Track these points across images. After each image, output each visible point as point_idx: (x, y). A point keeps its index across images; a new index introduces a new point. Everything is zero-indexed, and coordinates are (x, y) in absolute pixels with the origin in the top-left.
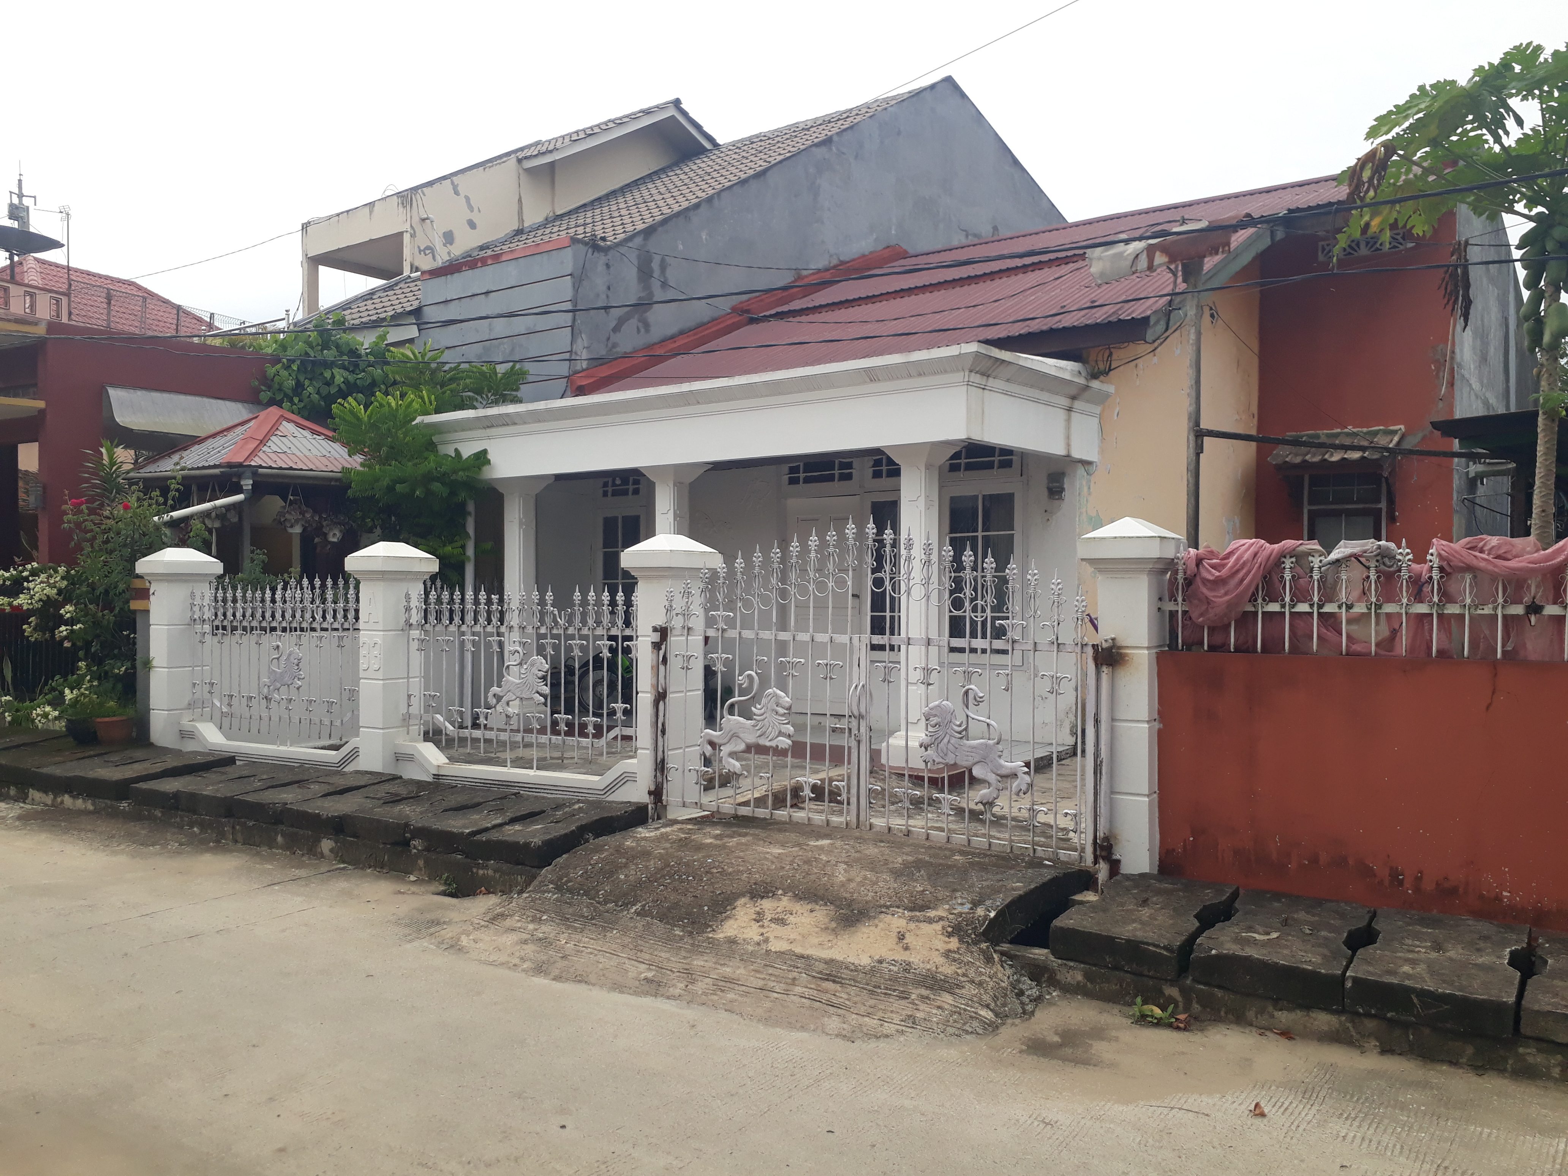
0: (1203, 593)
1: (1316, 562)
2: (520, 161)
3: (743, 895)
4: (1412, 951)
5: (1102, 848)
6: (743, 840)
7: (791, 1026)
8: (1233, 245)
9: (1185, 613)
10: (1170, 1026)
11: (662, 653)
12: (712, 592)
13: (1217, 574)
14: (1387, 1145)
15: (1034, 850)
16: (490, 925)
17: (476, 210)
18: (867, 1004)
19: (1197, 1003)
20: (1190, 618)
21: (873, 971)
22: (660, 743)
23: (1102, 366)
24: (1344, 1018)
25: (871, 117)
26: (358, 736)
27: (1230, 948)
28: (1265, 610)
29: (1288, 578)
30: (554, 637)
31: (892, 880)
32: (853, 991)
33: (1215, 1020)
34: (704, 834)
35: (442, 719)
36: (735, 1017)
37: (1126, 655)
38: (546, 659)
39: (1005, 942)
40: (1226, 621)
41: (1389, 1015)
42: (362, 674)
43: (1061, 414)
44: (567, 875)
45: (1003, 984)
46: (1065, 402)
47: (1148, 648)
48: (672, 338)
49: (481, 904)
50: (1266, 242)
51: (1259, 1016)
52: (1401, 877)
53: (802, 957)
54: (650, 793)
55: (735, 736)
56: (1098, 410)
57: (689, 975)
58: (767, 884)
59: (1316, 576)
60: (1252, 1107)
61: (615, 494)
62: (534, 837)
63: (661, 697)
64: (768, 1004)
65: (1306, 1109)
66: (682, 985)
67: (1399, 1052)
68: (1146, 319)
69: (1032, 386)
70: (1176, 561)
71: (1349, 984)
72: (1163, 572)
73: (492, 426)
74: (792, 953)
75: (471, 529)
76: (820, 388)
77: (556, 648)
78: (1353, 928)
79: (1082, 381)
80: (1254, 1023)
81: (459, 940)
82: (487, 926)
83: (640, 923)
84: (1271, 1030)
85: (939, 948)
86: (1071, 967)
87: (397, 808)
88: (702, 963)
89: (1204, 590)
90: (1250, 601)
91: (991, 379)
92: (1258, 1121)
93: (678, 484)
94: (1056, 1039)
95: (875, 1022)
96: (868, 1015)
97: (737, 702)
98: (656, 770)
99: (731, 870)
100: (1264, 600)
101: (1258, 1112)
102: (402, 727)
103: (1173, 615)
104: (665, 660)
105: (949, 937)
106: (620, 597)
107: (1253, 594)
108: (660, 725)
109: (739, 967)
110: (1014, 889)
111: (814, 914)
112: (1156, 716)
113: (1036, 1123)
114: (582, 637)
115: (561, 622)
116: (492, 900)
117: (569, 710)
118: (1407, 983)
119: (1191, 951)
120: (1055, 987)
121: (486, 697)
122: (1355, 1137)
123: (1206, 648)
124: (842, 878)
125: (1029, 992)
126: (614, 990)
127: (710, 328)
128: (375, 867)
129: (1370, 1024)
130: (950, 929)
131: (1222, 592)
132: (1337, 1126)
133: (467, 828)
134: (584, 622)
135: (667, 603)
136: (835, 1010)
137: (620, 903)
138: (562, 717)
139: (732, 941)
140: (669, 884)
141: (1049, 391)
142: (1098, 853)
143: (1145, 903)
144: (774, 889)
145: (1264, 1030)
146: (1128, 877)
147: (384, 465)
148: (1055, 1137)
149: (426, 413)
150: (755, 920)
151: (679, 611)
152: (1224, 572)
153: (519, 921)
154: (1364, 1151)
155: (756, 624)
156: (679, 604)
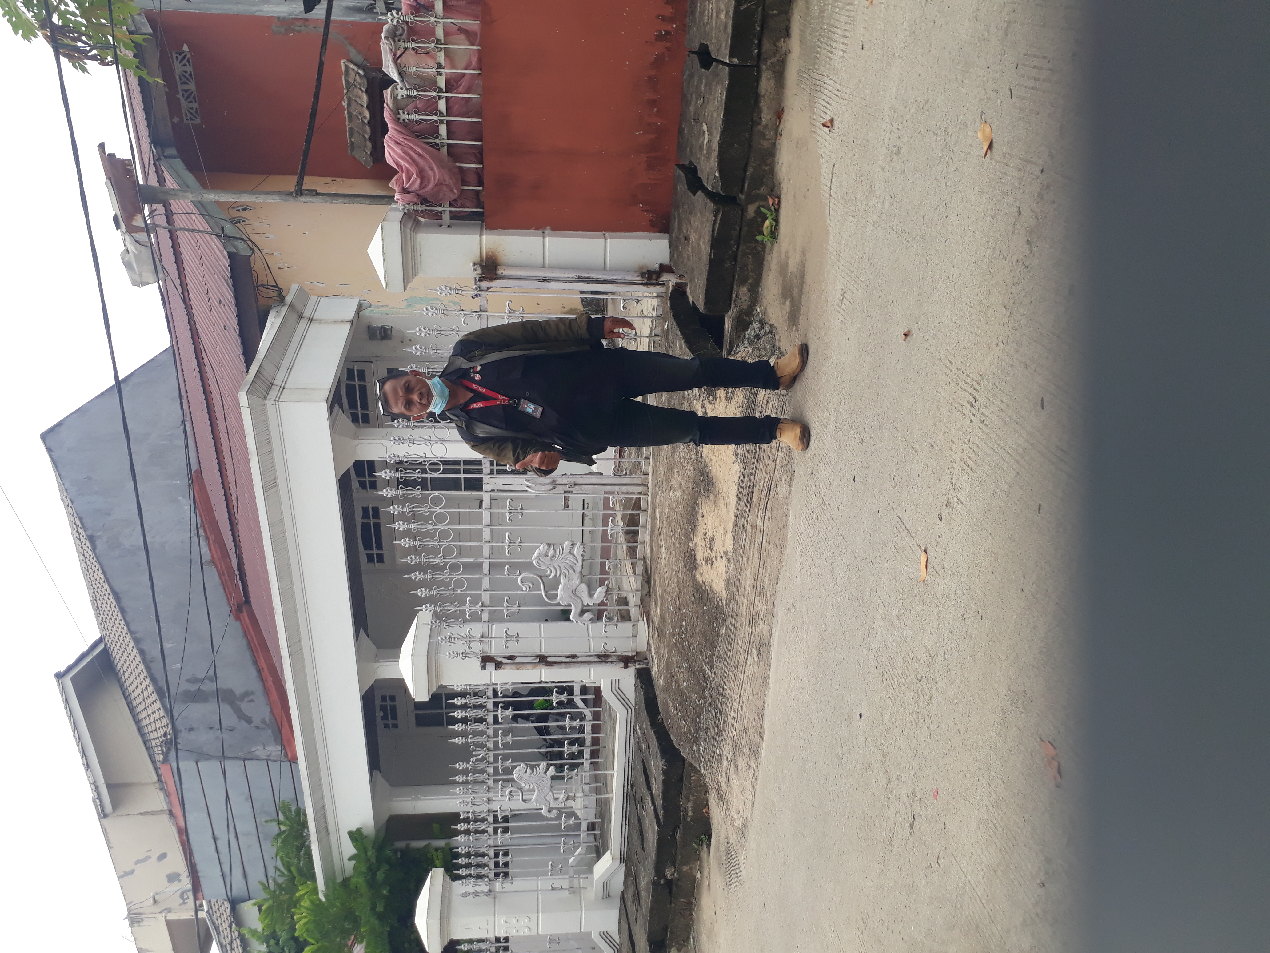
0: (433, 189)
1: (402, 93)
2: (105, 816)
3: (694, 576)
4: (712, 14)
5: (650, 278)
6: (658, 581)
7: (785, 526)
8: (176, 187)
9: (451, 205)
10: (777, 211)
11: (504, 661)
12: (448, 616)
13: (415, 175)
14: (847, 16)
15: (655, 335)
16: (726, 800)
17: (148, 854)
18: (767, 463)
19: (759, 189)
20: (455, 200)
21: (743, 461)
22: (584, 659)
23: (275, 293)
24: (764, 67)
25: (72, 502)
26: (589, 934)
27: (714, 161)
28: (446, 138)
29: (417, 117)
30: (496, 760)
31: (679, 450)
32: (758, 476)
33: (773, 175)
34: (654, 616)
35: (573, 858)
36: (781, 576)
37: (487, 254)
38: (515, 767)
39: (722, 354)
40: (457, 170)
41: (758, 29)
42: (534, 933)
43: (314, 327)
44: (686, 734)
45: (751, 351)
46: (303, 323)
47: (481, 235)
48: (259, 671)
49: (715, 811)
50: (178, 163)
51: (767, 137)
52: (663, 33)
53: (736, 521)
54: (626, 667)
55: (574, 592)
56: (313, 299)
57: (753, 619)
58: (685, 557)
59: (414, 93)
60: (826, 129)
61: (394, 717)
62: (658, 767)
63: (543, 660)
64: (771, 547)
65: (828, 87)
66: (761, 623)
67: (788, 22)
68: (231, 255)
69: (286, 350)
70: (406, 211)
71: (736, 61)
72: (417, 223)
73: (326, 828)
74: (734, 531)
75: (421, 844)
76: (283, 532)
77: (505, 758)
78: (699, 65)
79: (284, 310)
80: (773, 141)
81: (738, 828)
82: (727, 803)
83: (718, 665)
84: (778, 127)
85: (724, 406)
86: (736, 296)
87: (643, 893)
88: (745, 607)
89: (430, 186)
90: (439, 149)
91: (275, 383)
92: (836, 123)
93: (377, 659)
94: (788, 303)
95: (779, 454)
96: (775, 461)
97: (546, 592)
98: (607, 662)
99: (677, 589)
100: (437, 138)
101: (829, 125)
102: (580, 893)
103: (454, 216)
104: (511, 658)
105: (716, 398)
106: (458, 701)
107: (432, 146)
108: (568, 660)
109: (746, 575)
110: (681, 348)
111: (705, 514)
112: (540, 232)
113: (843, 306)
114: (495, 735)
115: (482, 754)
116: (713, 801)
117: (560, 743)
118: (731, 14)
119: (718, 194)
120: (753, 310)
121: (551, 819)
122: (843, 44)
123: (480, 188)
124: (679, 494)
125: (757, 330)
126: (767, 683)
127: (252, 638)
128: (691, 910)
129: (767, 45)
130: (711, 398)
131: (430, 172)
132: (836, 61)
133: (654, 827)
134: (481, 733)
135: (460, 658)
136: (772, 489)
137: (705, 684)
138: (566, 750)
139: (728, 583)
140: (688, 642)
141: (292, 336)
142: (654, 282)
143: (687, 239)
144: (689, 550)
145: (777, 133)
146: (672, 256)
147: (361, 924)
148: (851, 288)
149: (315, 890)
150: (712, 565)
151: (466, 646)
152: (413, 170)
153: (721, 775)
154: (852, 34)
155: (476, 576)
156: (460, 647)
